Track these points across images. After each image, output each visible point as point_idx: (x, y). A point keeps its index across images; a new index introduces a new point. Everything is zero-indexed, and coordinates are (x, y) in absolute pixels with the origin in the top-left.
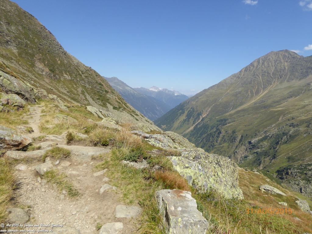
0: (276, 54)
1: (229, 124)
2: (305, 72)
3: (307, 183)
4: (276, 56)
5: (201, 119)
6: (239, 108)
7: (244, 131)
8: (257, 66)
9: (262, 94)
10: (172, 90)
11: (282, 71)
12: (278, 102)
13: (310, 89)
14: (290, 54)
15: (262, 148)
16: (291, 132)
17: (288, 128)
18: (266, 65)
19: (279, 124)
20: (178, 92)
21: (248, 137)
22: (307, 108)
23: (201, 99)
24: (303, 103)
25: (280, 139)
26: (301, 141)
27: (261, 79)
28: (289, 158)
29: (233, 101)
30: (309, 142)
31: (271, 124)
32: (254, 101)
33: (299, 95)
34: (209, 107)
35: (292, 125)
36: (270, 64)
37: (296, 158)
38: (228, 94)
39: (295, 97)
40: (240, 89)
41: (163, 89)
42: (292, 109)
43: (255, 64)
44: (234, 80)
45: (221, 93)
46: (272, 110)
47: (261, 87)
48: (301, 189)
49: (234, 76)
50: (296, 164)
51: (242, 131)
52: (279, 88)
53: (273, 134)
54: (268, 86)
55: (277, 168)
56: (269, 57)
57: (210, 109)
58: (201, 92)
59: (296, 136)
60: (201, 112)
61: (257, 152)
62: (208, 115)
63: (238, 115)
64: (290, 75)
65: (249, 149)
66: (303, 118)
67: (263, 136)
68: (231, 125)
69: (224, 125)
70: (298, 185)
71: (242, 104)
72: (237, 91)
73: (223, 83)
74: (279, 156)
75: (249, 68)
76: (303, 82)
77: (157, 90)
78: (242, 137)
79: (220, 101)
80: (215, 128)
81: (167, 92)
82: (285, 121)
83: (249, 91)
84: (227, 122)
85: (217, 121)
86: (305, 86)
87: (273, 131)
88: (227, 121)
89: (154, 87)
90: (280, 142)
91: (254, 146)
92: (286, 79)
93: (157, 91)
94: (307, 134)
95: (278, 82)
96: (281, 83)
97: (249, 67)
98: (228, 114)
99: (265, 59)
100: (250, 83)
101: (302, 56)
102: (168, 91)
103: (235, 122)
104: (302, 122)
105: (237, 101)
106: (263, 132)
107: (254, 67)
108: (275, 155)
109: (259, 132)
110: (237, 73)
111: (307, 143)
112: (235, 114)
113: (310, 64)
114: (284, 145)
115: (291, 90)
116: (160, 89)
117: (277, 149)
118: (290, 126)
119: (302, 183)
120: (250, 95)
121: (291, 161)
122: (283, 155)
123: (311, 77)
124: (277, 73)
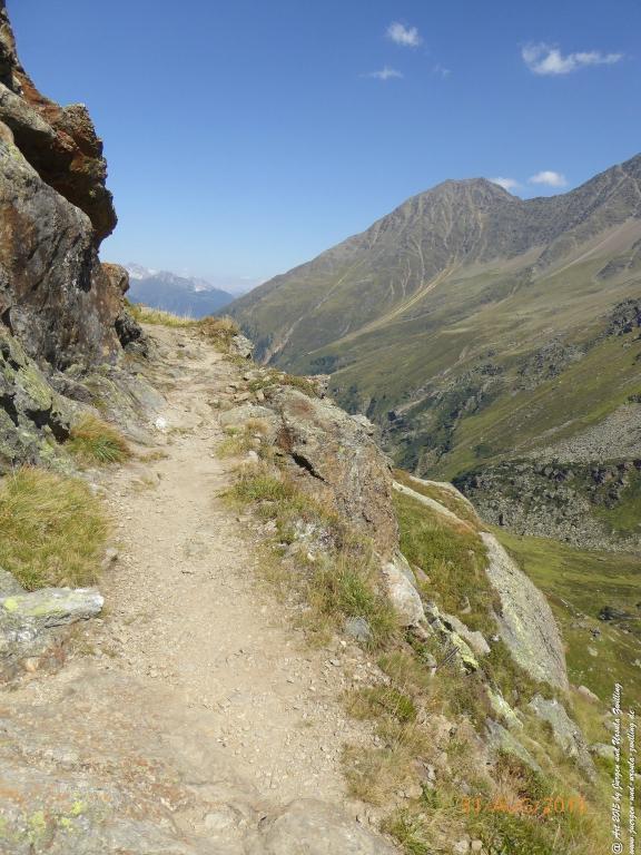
0: (458, 188)
1: (342, 371)
2: (523, 238)
3: (513, 503)
4: (458, 192)
5: (268, 357)
6: (367, 329)
7: (378, 386)
8: (412, 216)
9: (424, 291)
11: (470, 234)
12: (459, 313)
13: (531, 281)
14: (491, 192)
15: (419, 428)
16: (485, 387)
17: (479, 377)
18: (432, 216)
19: (461, 366)
20: (204, 282)
21: (389, 401)
22: (522, 328)
23: (267, 302)
24: (513, 317)
25: (461, 405)
26: (505, 407)
27: (420, 253)
28: (479, 449)
29: (352, 309)
30: (524, 408)
31: (442, 368)
32: (401, 310)
33: (505, 296)
34: (290, 326)
35: (489, 370)
36: (443, 212)
37: (494, 447)
38: (340, 290)
39: (498, 302)
40: (370, 275)
42: (489, 331)
43: (408, 214)
44: (354, 252)
45: (320, 287)
46: (445, 332)
47: (421, 273)
48: (501, 518)
49: (355, 240)
50: (493, 463)
51: (373, 388)
52: (462, 277)
53: (446, 394)
54: (436, 272)
55: (454, 474)
56: (441, 195)
57: (292, 330)
58: (268, 283)
59: (495, 395)
60: (267, 339)
61: (407, 439)
62: (286, 347)
63: (365, 345)
64: (489, 245)
65: (391, 431)
66: (514, 352)
67: (423, 398)
68: (348, 373)
69: (329, 372)
70: (495, 508)
71: (373, 316)
72: (362, 281)
73: (327, 260)
74: (457, 445)
75: (391, 222)
76: (517, 263)
77: (140, 274)
78: (373, 401)
79: (318, 308)
81: (172, 280)
82: (472, 360)
83: (392, 282)
84: (336, 363)
85: (312, 362)
86: (521, 274)
87: (447, 385)
90: (460, 413)
91: (402, 425)
92: (478, 254)
94: (518, 391)
95: (459, 262)
96: (467, 264)
97: (393, 218)
98: (339, 343)
99: (432, 199)
100: (394, 262)
101: (517, 197)
102: (175, 279)
103: (356, 365)
104: (510, 362)
105: (362, 308)
106: (424, 387)
107: (404, 218)
108: (448, 442)
109: (413, 389)
110: (362, 235)
111: (519, 412)
112: (356, 342)
113: (532, 218)
114: (468, 419)
115: (488, 283)
116: (152, 272)
117: (453, 428)
118: (484, 372)
119: (504, 503)
120: (393, 293)
121: (483, 455)
122: (466, 442)
123: (535, 251)
124: (460, 239)
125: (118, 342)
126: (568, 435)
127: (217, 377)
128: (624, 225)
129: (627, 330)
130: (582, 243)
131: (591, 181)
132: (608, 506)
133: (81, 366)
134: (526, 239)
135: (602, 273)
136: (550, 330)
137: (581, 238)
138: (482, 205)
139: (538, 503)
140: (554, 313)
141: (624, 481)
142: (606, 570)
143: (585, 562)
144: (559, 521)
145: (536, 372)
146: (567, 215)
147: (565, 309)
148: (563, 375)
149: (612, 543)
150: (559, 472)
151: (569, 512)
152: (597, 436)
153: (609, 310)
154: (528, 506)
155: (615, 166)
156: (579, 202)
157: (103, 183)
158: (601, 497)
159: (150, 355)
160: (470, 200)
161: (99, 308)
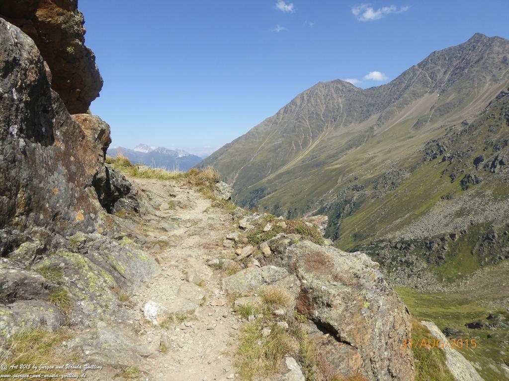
0: (326, 86)
1: (269, 196)
2: (366, 110)
4: (326, 88)
6: (282, 170)
7: (292, 203)
8: (301, 104)
9: (313, 146)
10: (173, 148)
11: (336, 111)
12: (334, 157)
13: (374, 134)
14: (345, 86)
16: (355, 198)
17: (350, 192)
18: (313, 103)
19: (339, 188)
20: (183, 151)
21: (298, 211)
22: (373, 162)
23: (221, 160)
24: (367, 156)
25: (341, 210)
26: (368, 209)
27: (308, 124)
28: (355, 236)
29: (272, 159)
30: (379, 209)
31: (328, 189)
32: (301, 158)
33: (360, 144)
34: (236, 173)
35: (356, 188)
36: (319, 100)
37: (364, 234)
38: (264, 150)
39: (356, 148)
40: (280, 140)
41: (159, 149)
42: (353, 165)
43: (298, 102)
44: (270, 127)
45: (252, 149)
46: (327, 168)
47: (309, 136)
49: (269, 120)
50: (365, 243)
51: (288, 205)
52: (334, 135)
53: (332, 204)
54: (318, 134)
56: (316, 91)
57: (237, 175)
58: (221, 149)
59: (361, 202)
62: (235, 184)
63: (280, 180)
64: (347, 116)
66: (369, 176)
67: (318, 208)
68: (272, 197)
69: (261, 198)
71: (284, 163)
72: (276, 143)
73: (254, 133)
74: (342, 234)
76: (364, 125)
77: (146, 150)
78: (289, 212)
79: (252, 160)
80: (248, 203)
81: (165, 152)
82: (346, 183)
83: (293, 142)
85: (250, 193)
86: (367, 131)
87: (332, 199)
88: (264, 192)
89: (141, 145)
90: (342, 215)
92: (342, 122)
93: (147, 152)
94: (375, 199)
95: (331, 127)
96: (336, 128)
97: (290, 106)
98: (265, 180)
99: (311, 93)
100: (294, 131)
101: (360, 88)
103: (277, 192)
104: (368, 182)
105: (277, 159)
106: (318, 201)
107: (296, 105)
108: (337, 233)
109: (312, 203)
110: (273, 117)
111: (376, 211)
112: (275, 179)
113: (370, 99)
114: (347, 218)
115: (350, 138)
116: (153, 148)
117: (339, 225)
118: (353, 190)
120: (295, 148)
121: (358, 240)
122: (347, 232)
123: (374, 117)
124: (330, 115)
125: (97, 204)
126: (408, 222)
127: (211, 227)
128: (424, 98)
129: (434, 157)
130: (401, 110)
131: (401, 75)
132: (438, 263)
133: (37, 244)
134: (368, 111)
135: (415, 126)
136: (389, 161)
137: (400, 108)
138: (340, 94)
139: (396, 266)
140: (390, 151)
141: (445, 247)
142: (442, 305)
143: (429, 300)
144: (409, 276)
145: (384, 187)
146: (390, 95)
147: (396, 148)
148: (400, 187)
149: (443, 287)
150: (405, 246)
151: (415, 270)
152: (426, 221)
153: (422, 147)
154: (390, 268)
155: (414, 66)
156: (396, 88)
157: (83, 40)
158: (433, 259)
159: (142, 210)
160: (333, 92)
161: (67, 165)
